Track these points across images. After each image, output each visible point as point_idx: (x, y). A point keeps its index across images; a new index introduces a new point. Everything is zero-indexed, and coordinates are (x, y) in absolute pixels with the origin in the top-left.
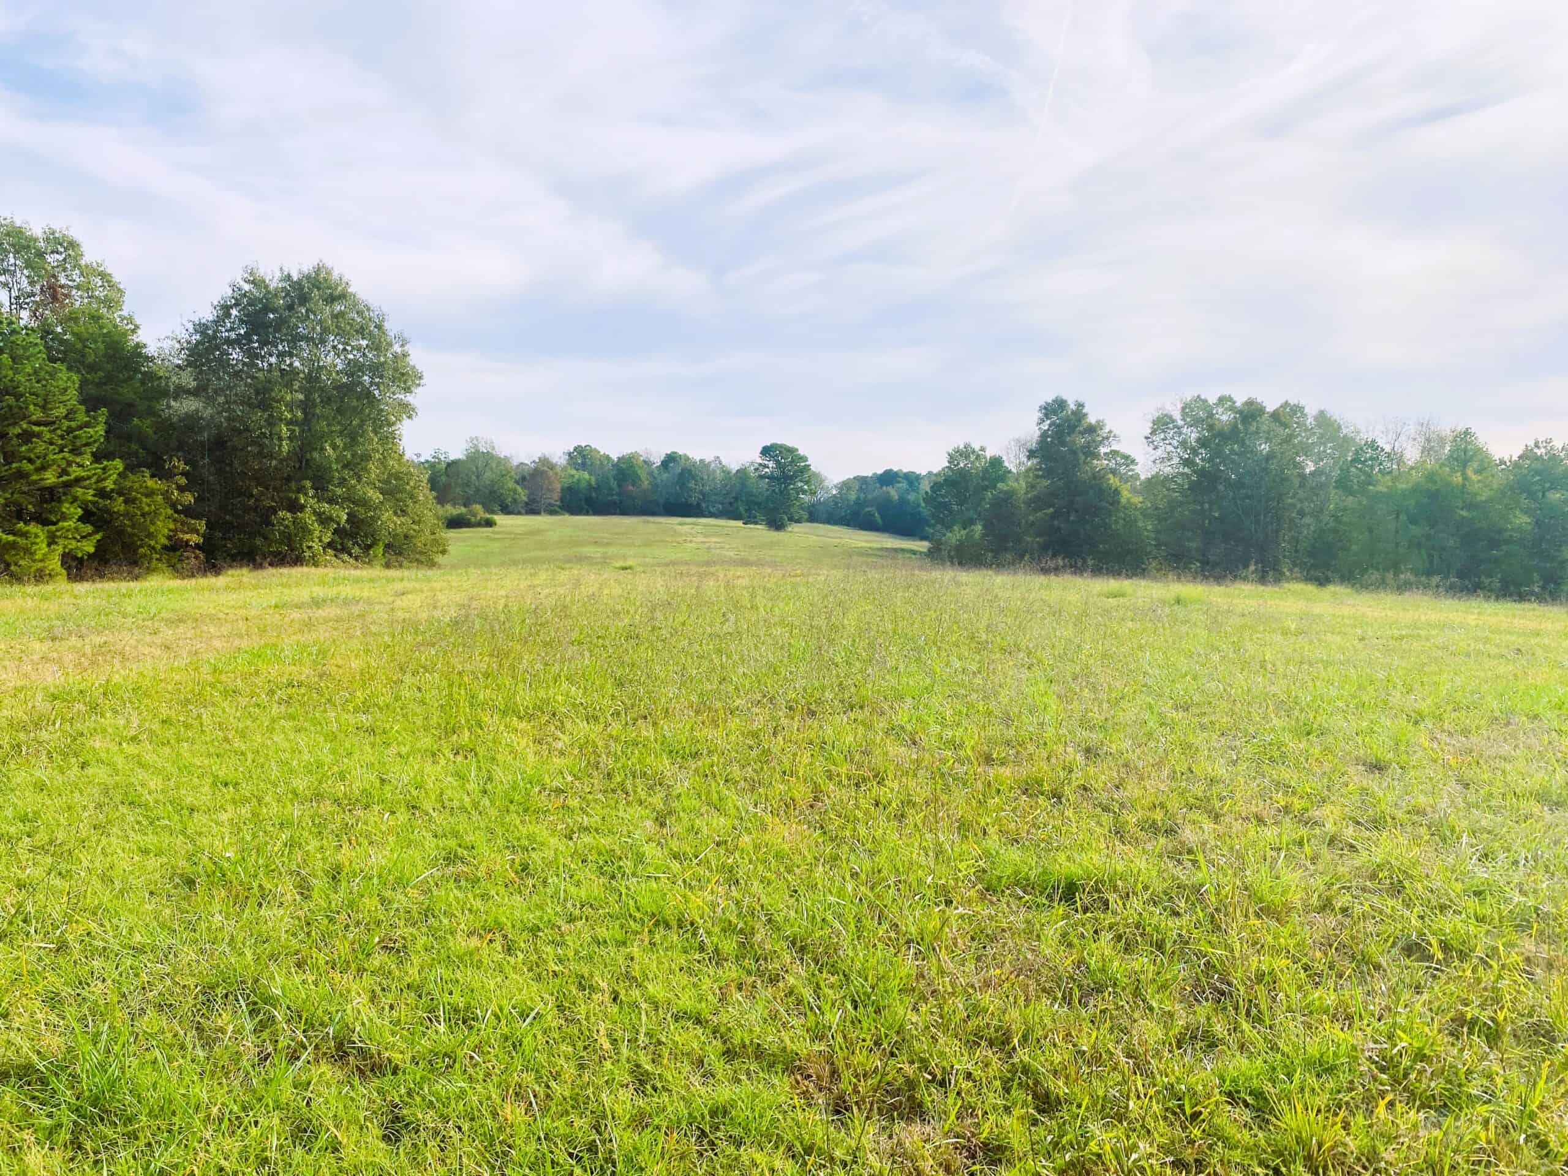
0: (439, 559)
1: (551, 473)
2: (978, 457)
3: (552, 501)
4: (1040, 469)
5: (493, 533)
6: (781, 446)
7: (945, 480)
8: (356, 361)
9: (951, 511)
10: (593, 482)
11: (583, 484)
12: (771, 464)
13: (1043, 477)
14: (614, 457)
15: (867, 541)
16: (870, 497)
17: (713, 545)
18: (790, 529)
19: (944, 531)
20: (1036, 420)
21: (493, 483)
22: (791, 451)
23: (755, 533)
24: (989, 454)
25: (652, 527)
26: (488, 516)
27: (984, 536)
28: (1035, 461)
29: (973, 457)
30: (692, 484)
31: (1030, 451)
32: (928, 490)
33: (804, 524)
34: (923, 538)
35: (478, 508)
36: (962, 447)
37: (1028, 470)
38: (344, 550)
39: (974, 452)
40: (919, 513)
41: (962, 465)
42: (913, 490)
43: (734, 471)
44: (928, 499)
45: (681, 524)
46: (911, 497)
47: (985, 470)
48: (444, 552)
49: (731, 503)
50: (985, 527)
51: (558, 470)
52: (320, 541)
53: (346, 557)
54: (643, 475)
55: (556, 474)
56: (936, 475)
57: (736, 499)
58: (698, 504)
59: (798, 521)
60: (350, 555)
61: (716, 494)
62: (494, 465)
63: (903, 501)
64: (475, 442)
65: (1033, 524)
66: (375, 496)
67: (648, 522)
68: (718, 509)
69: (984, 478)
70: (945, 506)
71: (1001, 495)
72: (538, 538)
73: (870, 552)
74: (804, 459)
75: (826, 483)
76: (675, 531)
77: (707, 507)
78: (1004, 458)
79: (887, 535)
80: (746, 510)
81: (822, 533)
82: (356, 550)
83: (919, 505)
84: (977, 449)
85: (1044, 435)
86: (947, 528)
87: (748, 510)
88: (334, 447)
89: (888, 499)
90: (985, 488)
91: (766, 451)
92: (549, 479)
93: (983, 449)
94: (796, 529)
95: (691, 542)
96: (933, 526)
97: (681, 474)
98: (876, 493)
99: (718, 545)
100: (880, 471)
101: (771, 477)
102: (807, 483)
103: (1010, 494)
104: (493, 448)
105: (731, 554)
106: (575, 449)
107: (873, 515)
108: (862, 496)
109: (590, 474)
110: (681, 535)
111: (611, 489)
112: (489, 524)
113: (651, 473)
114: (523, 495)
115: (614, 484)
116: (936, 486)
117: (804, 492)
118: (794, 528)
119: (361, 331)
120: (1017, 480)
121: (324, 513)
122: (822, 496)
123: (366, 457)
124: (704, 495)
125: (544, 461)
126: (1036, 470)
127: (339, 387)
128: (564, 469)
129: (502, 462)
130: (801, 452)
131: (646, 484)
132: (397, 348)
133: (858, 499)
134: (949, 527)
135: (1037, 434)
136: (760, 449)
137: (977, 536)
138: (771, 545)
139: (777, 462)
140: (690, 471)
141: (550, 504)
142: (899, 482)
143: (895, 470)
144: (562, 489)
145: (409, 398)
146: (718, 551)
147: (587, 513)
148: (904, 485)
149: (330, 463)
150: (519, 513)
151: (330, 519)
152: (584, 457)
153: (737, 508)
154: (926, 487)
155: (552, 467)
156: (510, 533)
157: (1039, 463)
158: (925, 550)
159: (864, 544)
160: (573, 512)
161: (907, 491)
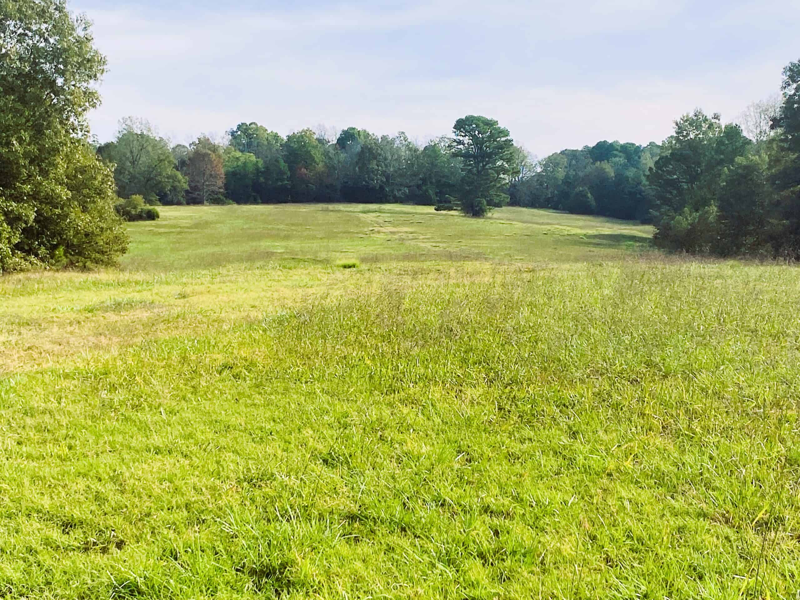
0: (120, 258)
1: (213, 156)
2: (711, 126)
3: (215, 188)
4: (786, 140)
5: (157, 226)
6: (479, 119)
7: (672, 154)
8: (34, 46)
9: (680, 191)
10: (261, 164)
11: (251, 168)
12: (466, 140)
13: (789, 149)
14: (284, 135)
15: (581, 228)
16: (581, 174)
17: (404, 236)
18: (489, 215)
19: (672, 213)
20: (781, 84)
21: (152, 168)
22: (490, 124)
23: (451, 220)
24: (724, 122)
25: (332, 217)
26: (149, 207)
27: (720, 218)
28: (780, 130)
29: (705, 127)
30: (373, 165)
31: (774, 120)
32: (652, 166)
33: (504, 208)
34: (645, 222)
35: (138, 199)
36: (691, 115)
37: (772, 141)
38: (30, 251)
39: (706, 120)
40: (641, 192)
41: (692, 136)
42: (633, 165)
43: (422, 149)
44: (654, 177)
45: (364, 212)
46: (631, 173)
47: (720, 142)
48: (123, 251)
49: (419, 187)
50: (721, 208)
51: (221, 151)
52: (9, 242)
53: (32, 258)
54: (317, 155)
55: (220, 157)
56: (661, 148)
57: (424, 180)
58: (381, 188)
59: (498, 205)
60: (36, 255)
61: (401, 176)
62: (150, 149)
63: (620, 179)
64: (128, 122)
65: (778, 203)
66: (64, 193)
67: (327, 210)
68: (404, 193)
69: (718, 151)
70: (674, 184)
71: (740, 171)
72: (208, 231)
73: (586, 240)
74: (505, 133)
75: (528, 160)
76: (359, 219)
77: (392, 191)
78: (743, 127)
79: (601, 219)
80: (436, 194)
81: (526, 218)
82: (42, 251)
83: (639, 183)
84: (709, 117)
85: (790, 101)
86: (676, 210)
87: (440, 193)
88: (20, 141)
89: (602, 177)
90: (721, 163)
91: (460, 125)
92: (211, 162)
93: (716, 117)
94: (496, 215)
95: (379, 232)
96: (658, 208)
97: (361, 154)
98: (589, 169)
99: (410, 236)
100: (592, 144)
101: (467, 156)
102: (508, 161)
103: (750, 169)
104: (149, 130)
105: (428, 245)
106: (239, 127)
107: (585, 196)
108: (572, 173)
109: (257, 155)
110: (366, 224)
111: (282, 173)
112: (152, 216)
113: (326, 154)
114: (183, 182)
115: (283, 165)
116: (662, 162)
117: (505, 171)
118: (495, 213)
119: (42, 14)
120: (758, 152)
121: (12, 211)
122: (526, 174)
123: (55, 151)
124: (388, 178)
125: (204, 143)
126: (782, 141)
127: (20, 75)
128: (227, 152)
129: (158, 144)
130: (502, 125)
131: (320, 167)
132: (79, 32)
133: (567, 176)
134: (678, 210)
135: (780, 101)
136: (454, 123)
137: (711, 219)
138: (473, 235)
139: (474, 137)
140: (370, 150)
141: (213, 192)
142: (616, 156)
143: (610, 141)
144: (227, 174)
145: (92, 85)
146: (413, 243)
147: (255, 202)
148: (621, 160)
149: (17, 158)
150: (179, 203)
151: (19, 218)
152: (249, 136)
153: (427, 191)
154: (648, 162)
155: (214, 149)
156: (174, 226)
157: (784, 133)
158: (650, 236)
159: (579, 231)
160: (239, 201)
161: (625, 167)
